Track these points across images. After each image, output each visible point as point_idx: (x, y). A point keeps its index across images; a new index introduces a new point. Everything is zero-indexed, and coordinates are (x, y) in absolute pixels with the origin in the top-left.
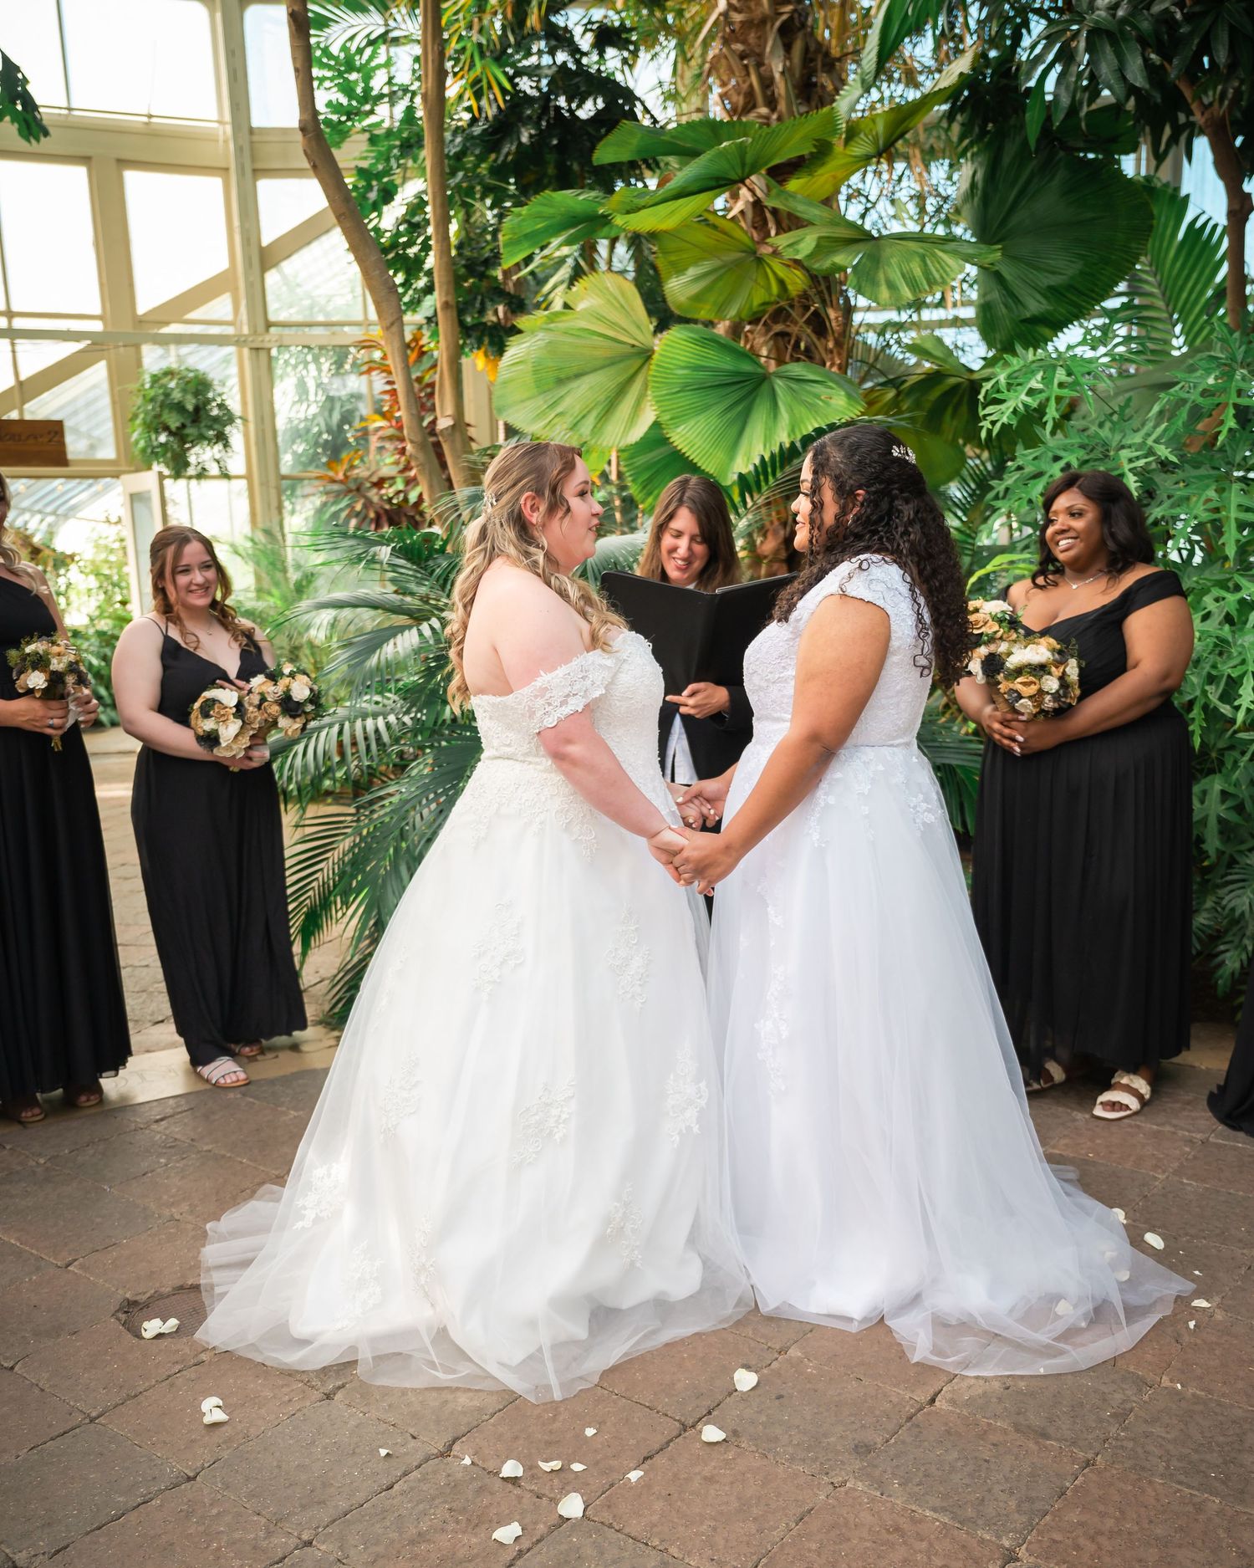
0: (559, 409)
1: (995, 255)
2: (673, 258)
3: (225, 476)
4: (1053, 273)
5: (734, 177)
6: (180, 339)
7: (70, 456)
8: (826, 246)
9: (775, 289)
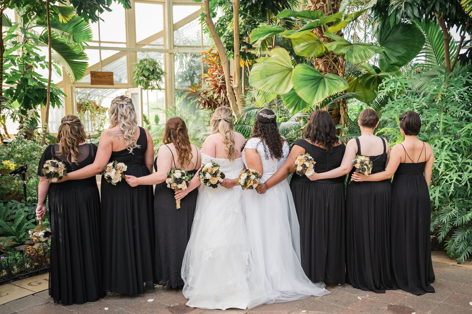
0: (267, 84)
1: (384, 49)
2: (296, 41)
3: (160, 89)
4: (399, 53)
5: (315, 26)
6: (149, 50)
7: (114, 82)
8: (339, 47)
9: (324, 50)
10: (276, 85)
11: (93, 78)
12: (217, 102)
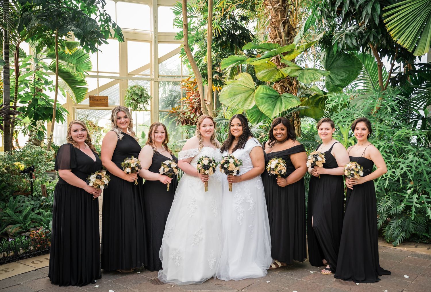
0: (234, 101)
1: (329, 73)
2: (258, 69)
3: (147, 111)
4: (341, 76)
5: (273, 55)
6: (138, 79)
7: (109, 105)
8: (293, 71)
9: (281, 76)
10: (242, 102)
11: (92, 102)
12: (193, 121)
